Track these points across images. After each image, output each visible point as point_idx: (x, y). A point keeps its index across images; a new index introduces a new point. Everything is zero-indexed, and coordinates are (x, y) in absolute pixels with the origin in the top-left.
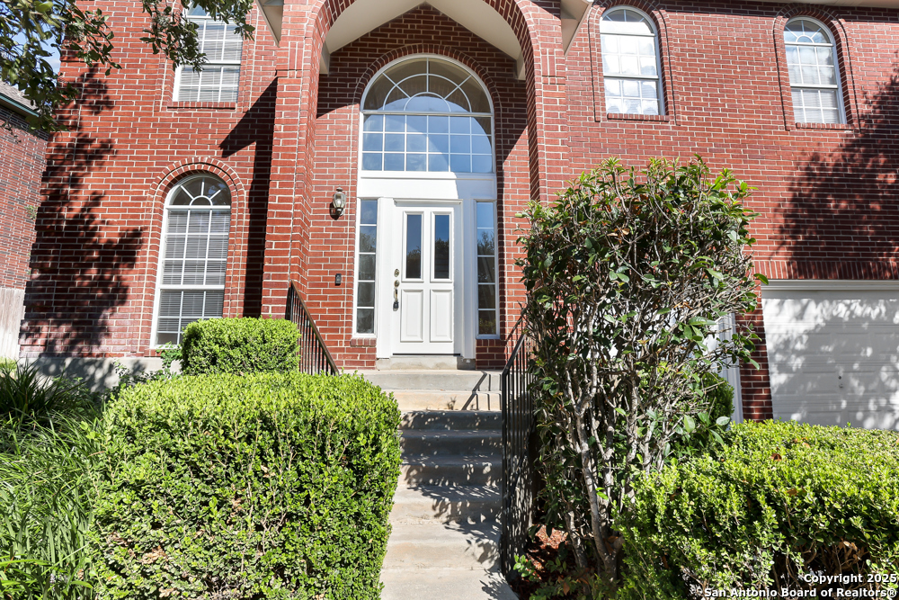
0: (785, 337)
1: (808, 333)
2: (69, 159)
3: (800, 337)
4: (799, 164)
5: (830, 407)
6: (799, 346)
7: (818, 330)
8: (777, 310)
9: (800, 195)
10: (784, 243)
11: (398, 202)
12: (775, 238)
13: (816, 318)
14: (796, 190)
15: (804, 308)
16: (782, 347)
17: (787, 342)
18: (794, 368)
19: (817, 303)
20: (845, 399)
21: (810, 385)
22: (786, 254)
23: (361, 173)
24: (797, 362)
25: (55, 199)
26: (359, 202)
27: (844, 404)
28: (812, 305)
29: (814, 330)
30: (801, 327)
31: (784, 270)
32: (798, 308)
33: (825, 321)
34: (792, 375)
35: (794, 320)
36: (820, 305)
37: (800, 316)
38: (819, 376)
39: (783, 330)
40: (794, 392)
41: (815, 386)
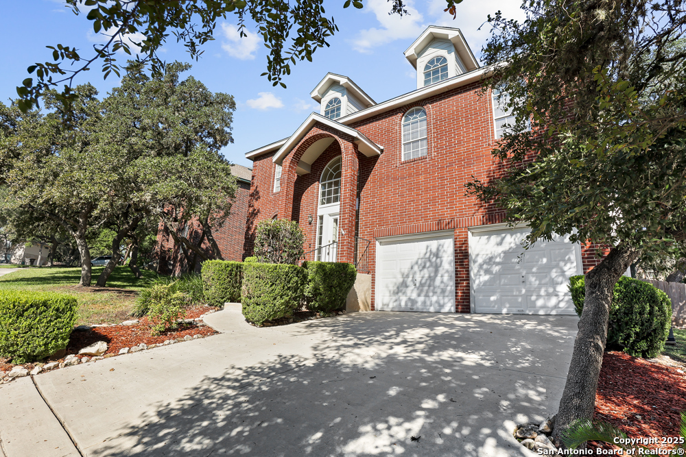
0: (490, 255)
1: (505, 252)
2: (251, 217)
3: (500, 255)
4: (494, 162)
5: (515, 293)
6: (498, 260)
7: (510, 251)
8: (486, 241)
9: (494, 179)
10: (482, 206)
11: (330, 215)
12: (477, 204)
13: (510, 243)
14: (491, 176)
15: (503, 239)
16: (488, 261)
17: (491, 259)
18: (494, 272)
19: (512, 235)
20: (524, 288)
21: (503, 281)
22: (483, 212)
23: (319, 206)
24: (496, 269)
25: (249, 228)
26: (318, 218)
27: (524, 291)
28: (508, 236)
29: (508, 250)
30: (500, 249)
31: (480, 220)
32: (499, 239)
33: (516, 245)
34: (492, 276)
35: (496, 246)
36: (514, 236)
37: (500, 244)
38: (509, 276)
39: (489, 252)
40: (493, 285)
41: (506, 281)
